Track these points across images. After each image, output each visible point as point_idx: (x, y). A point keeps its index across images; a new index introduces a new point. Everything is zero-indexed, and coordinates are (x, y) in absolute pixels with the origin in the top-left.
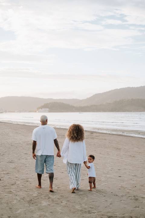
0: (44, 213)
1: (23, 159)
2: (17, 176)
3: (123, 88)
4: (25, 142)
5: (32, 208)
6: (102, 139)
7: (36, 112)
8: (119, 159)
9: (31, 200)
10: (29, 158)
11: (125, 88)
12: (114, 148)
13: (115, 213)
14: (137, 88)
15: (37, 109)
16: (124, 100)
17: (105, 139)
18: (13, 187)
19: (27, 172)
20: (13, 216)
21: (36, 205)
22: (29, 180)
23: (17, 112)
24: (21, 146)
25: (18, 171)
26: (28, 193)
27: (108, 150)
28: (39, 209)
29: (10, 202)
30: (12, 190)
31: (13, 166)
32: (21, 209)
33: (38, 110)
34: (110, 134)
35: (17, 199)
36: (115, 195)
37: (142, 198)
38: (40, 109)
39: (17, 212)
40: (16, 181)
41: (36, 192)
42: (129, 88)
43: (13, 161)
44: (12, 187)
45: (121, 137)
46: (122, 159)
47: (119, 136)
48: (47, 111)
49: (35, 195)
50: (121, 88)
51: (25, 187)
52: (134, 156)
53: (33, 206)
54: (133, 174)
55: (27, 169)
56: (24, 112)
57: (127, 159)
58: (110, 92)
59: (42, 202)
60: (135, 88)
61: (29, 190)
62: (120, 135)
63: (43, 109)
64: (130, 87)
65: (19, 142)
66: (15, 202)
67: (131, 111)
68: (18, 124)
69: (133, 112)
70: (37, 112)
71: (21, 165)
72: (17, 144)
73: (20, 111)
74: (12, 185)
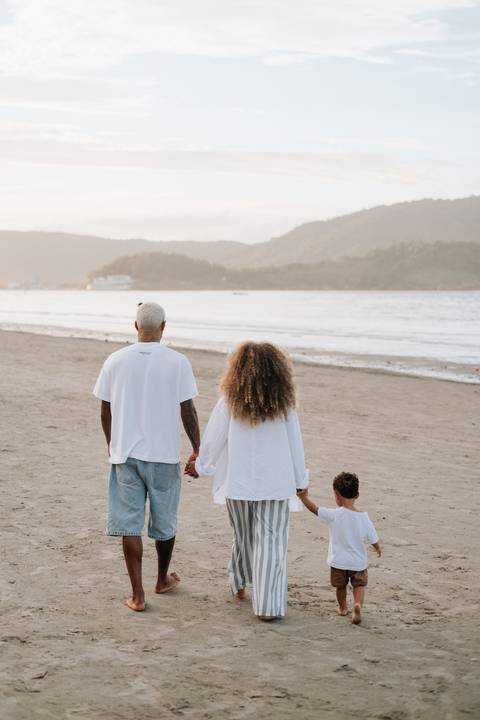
0: (108, 576)
1: (44, 442)
2: (25, 487)
3: (406, 203)
4: (46, 392)
5: (75, 564)
6: (312, 384)
7: (83, 288)
8: (353, 445)
9: (71, 547)
10: (61, 438)
11: (414, 202)
12: (347, 412)
13: (307, 579)
14: (458, 201)
15: (89, 277)
16: (410, 248)
17: (322, 385)
18: (18, 515)
19: (57, 480)
20: (22, 581)
21: (83, 558)
22: (65, 498)
23: (16, 288)
24: (35, 405)
25: (31, 476)
26: (63, 530)
27: (323, 420)
28: (95, 568)
29: (12, 550)
30: (15, 524)
31: (12, 461)
32: (43, 565)
33: (91, 282)
34: (341, 368)
35: (30, 544)
36: (317, 538)
37: (395, 545)
38: (101, 279)
39: (31, 574)
40: (24, 500)
41: (86, 529)
42: (427, 202)
43: (12, 449)
44: (13, 514)
45: (380, 378)
46: (364, 444)
47: (373, 376)
48: (125, 287)
49: (82, 535)
50: (399, 204)
51: (53, 516)
52: (405, 438)
53: (75, 560)
54: (385, 488)
55: (56, 471)
56: (41, 289)
57: (381, 447)
58: (356, 215)
59: (103, 551)
60: (448, 201)
61: (63, 524)
62: (376, 372)
63: (110, 278)
64: (431, 200)
65: (27, 391)
66: (25, 549)
67: (435, 289)
68: (21, 333)
69: (444, 289)
70: (89, 287)
71: (37, 458)
72: (21, 396)
73: (26, 286)
74: (14, 509)
